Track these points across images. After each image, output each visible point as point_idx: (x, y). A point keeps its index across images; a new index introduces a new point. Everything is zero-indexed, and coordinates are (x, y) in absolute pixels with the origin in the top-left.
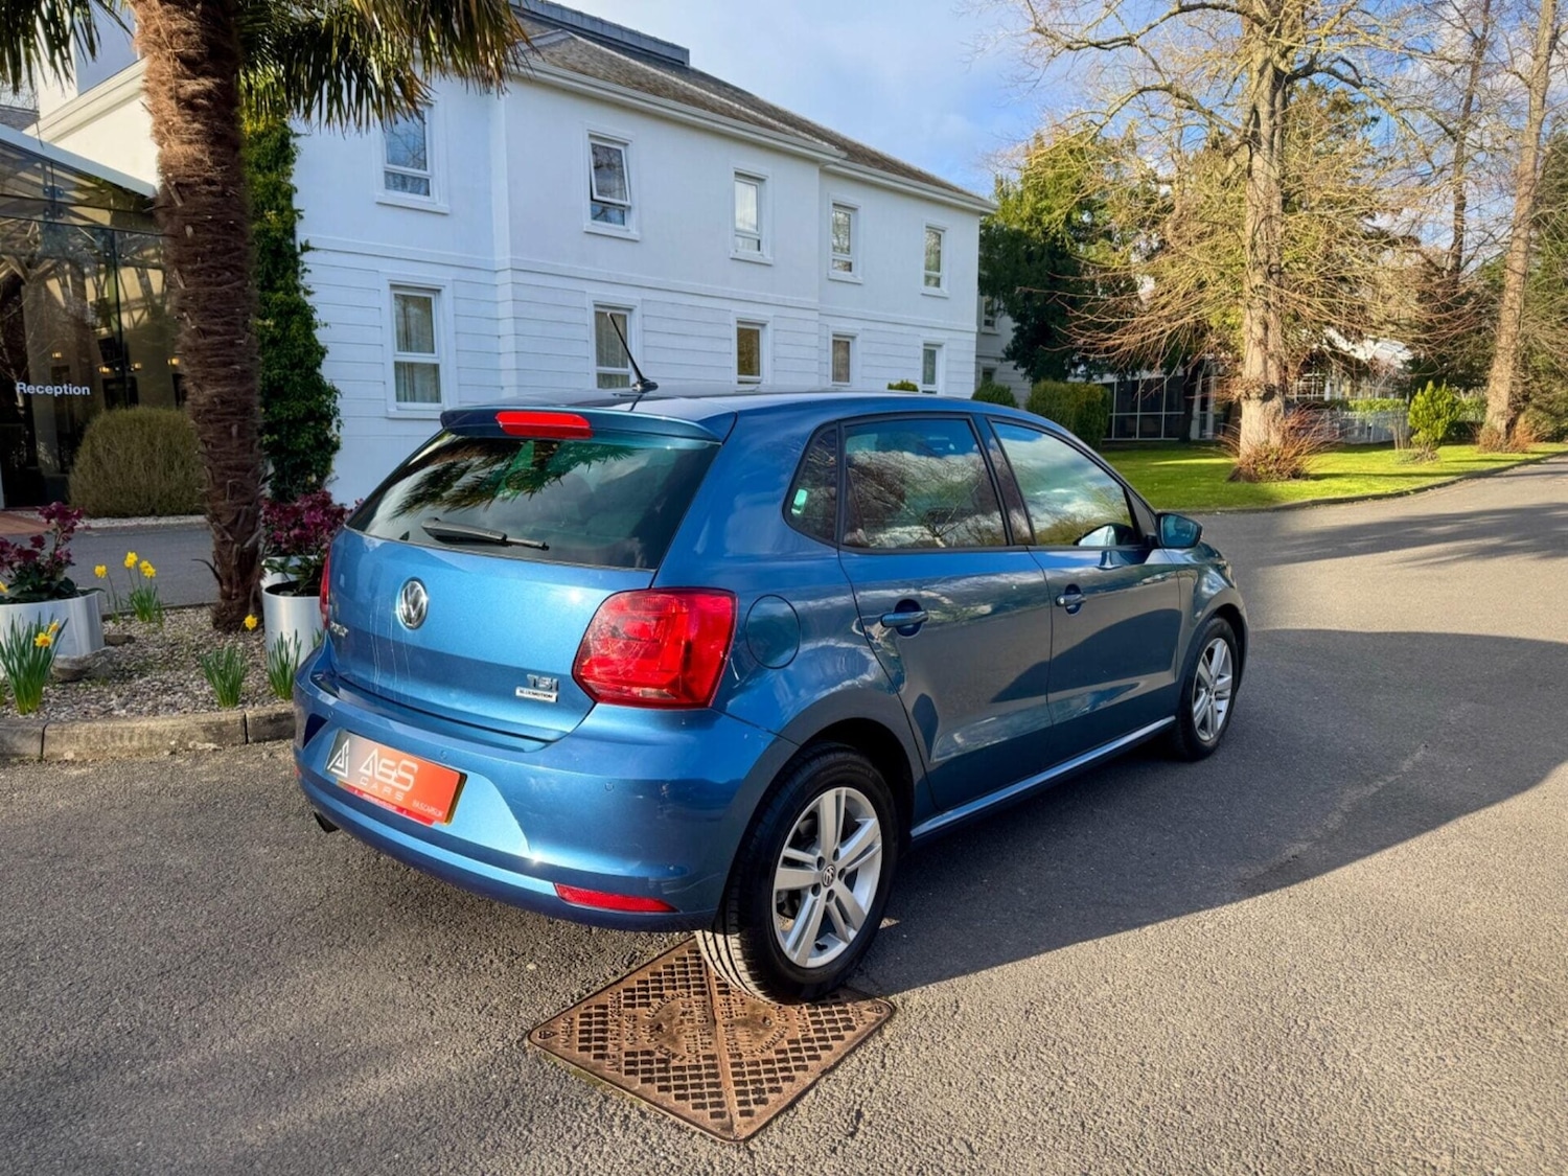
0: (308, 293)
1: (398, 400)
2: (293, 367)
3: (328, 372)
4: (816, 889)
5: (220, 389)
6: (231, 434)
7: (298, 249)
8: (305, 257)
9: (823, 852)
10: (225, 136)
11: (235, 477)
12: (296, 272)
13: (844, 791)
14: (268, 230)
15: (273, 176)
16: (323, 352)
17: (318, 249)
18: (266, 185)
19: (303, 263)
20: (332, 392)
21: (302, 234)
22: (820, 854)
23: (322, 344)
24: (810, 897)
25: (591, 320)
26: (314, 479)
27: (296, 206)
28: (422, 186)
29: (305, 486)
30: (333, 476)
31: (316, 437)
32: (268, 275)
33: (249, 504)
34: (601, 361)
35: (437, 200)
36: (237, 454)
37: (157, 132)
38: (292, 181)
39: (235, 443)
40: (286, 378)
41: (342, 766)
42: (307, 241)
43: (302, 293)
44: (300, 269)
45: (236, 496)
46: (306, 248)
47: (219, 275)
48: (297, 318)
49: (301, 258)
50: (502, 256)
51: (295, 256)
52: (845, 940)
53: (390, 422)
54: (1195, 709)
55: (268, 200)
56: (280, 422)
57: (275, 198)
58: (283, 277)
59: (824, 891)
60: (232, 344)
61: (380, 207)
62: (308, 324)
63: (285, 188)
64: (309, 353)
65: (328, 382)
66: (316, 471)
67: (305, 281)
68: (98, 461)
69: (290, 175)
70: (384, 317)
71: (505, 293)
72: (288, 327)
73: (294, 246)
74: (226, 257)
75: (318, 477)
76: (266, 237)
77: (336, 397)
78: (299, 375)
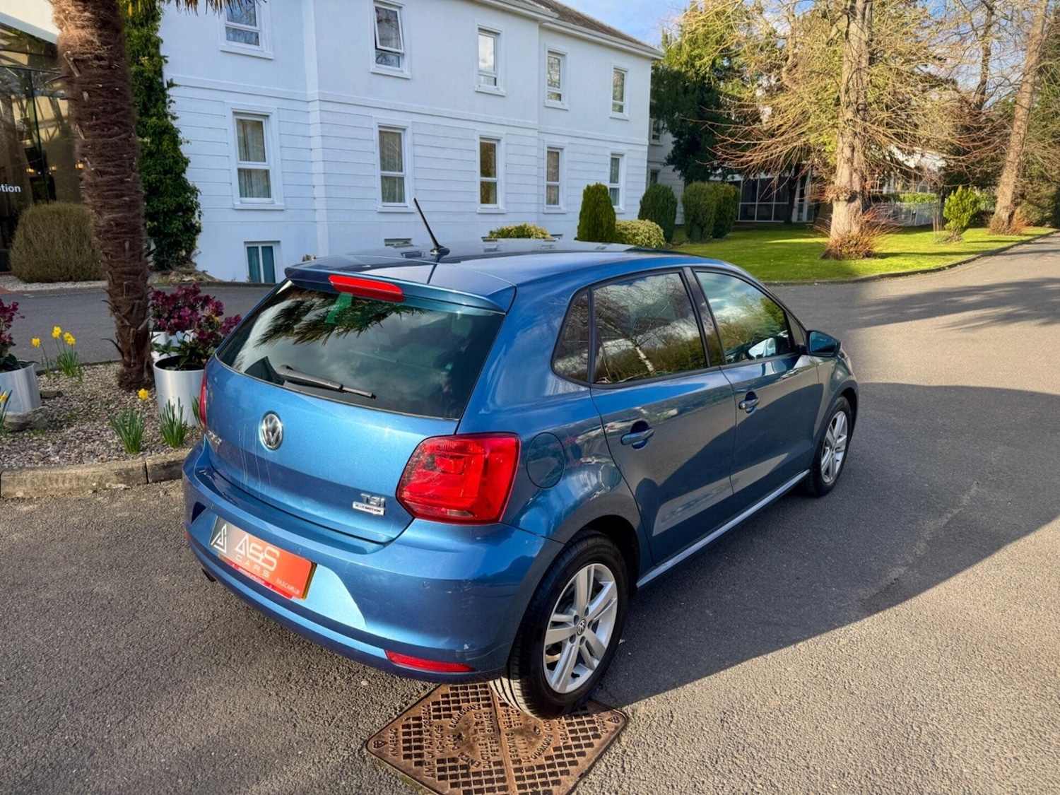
0: (174, 118)
1: (241, 196)
2: (166, 172)
3: (191, 176)
4: (572, 639)
5: (115, 215)
6: (124, 248)
7: (166, 86)
8: (170, 92)
9: (578, 611)
10: (109, 22)
11: (130, 279)
12: (164, 102)
13: (593, 566)
14: (143, 72)
15: (145, 31)
16: (186, 162)
17: (180, 86)
18: (140, 37)
19: (169, 96)
20: (194, 191)
21: (168, 74)
22: (575, 613)
23: (185, 156)
24: (569, 644)
25: (376, 137)
26: (184, 253)
27: (162, 53)
28: (254, 39)
29: (177, 259)
30: (197, 251)
31: (184, 223)
32: (144, 104)
33: (140, 299)
34: (383, 168)
35: (264, 48)
36: (130, 263)
37: (57, 19)
38: (159, 34)
39: (128, 254)
40: (161, 181)
41: (222, 544)
42: (172, 80)
43: (169, 118)
44: (168, 100)
45: (131, 294)
46: (171, 85)
47: (109, 129)
48: (166, 137)
49: (168, 92)
50: (313, 92)
51: (163, 91)
52: (591, 668)
53: (235, 212)
54: (823, 462)
55: (142, 49)
56: (157, 213)
57: (147, 47)
58: (155, 106)
59: (578, 639)
60: (122, 181)
61: (222, 54)
62: (175, 142)
63: (153, 39)
64: (176, 162)
65: (191, 184)
66: (185, 248)
67: (171, 109)
68: (29, 242)
69: (157, 30)
70: (230, 137)
71: (315, 117)
72: (161, 143)
73: (162, 83)
74: (115, 116)
75: (186, 251)
76: (142, 76)
77: (197, 195)
78: (170, 179)
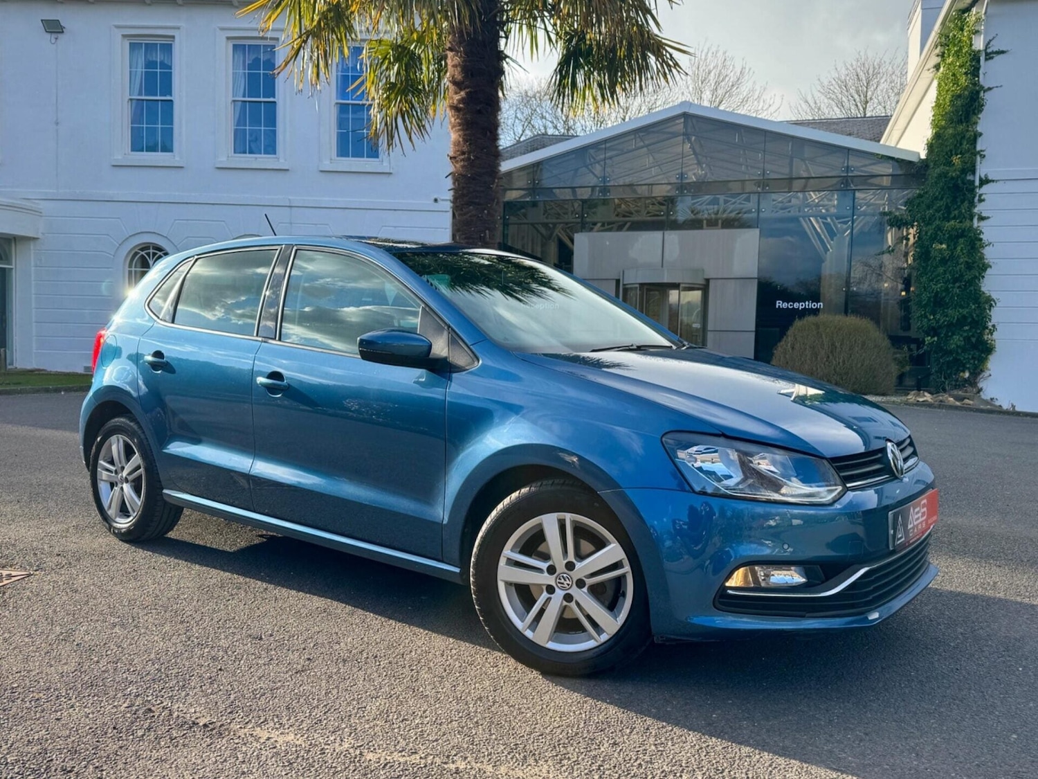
0: (982, 218)
2: (955, 280)
3: (989, 285)
7: (977, 183)
8: (982, 190)
12: (972, 202)
15: (960, 128)
16: (987, 267)
17: (997, 181)
18: (954, 136)
19: (980, 195)
20: (990, 302)
21: (982, 169)
23: (987, 260)
26: (967, 375)
27: (979, 148)
29: (957, 380)
30: (986, 374)
38: (979, 129)
40: (947, 290)
42: (987, 175)
43: (975, 220)
44: (977, 200)
46: (985, 181)
48: (961, 240)
49: (979, 191)
51: (972, 190)
55: (956, 148)
56: (940, 327)
57: (961, 145)
58: (961, 207)
62: (976, 244)
63: (971, 134)
64: (969, 267)
66: (969, 369)
67: (980, 209)
69: (976, 123)
72: (955, 248)
73: (973, 181)
75: (971, 373)
76: (946, 177)
77: (991, 305)
78: (959, 287)
